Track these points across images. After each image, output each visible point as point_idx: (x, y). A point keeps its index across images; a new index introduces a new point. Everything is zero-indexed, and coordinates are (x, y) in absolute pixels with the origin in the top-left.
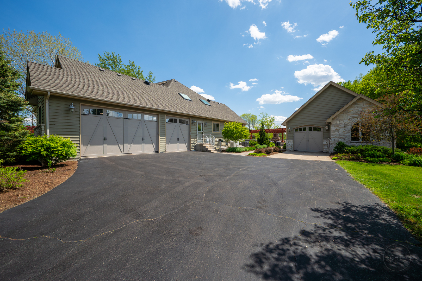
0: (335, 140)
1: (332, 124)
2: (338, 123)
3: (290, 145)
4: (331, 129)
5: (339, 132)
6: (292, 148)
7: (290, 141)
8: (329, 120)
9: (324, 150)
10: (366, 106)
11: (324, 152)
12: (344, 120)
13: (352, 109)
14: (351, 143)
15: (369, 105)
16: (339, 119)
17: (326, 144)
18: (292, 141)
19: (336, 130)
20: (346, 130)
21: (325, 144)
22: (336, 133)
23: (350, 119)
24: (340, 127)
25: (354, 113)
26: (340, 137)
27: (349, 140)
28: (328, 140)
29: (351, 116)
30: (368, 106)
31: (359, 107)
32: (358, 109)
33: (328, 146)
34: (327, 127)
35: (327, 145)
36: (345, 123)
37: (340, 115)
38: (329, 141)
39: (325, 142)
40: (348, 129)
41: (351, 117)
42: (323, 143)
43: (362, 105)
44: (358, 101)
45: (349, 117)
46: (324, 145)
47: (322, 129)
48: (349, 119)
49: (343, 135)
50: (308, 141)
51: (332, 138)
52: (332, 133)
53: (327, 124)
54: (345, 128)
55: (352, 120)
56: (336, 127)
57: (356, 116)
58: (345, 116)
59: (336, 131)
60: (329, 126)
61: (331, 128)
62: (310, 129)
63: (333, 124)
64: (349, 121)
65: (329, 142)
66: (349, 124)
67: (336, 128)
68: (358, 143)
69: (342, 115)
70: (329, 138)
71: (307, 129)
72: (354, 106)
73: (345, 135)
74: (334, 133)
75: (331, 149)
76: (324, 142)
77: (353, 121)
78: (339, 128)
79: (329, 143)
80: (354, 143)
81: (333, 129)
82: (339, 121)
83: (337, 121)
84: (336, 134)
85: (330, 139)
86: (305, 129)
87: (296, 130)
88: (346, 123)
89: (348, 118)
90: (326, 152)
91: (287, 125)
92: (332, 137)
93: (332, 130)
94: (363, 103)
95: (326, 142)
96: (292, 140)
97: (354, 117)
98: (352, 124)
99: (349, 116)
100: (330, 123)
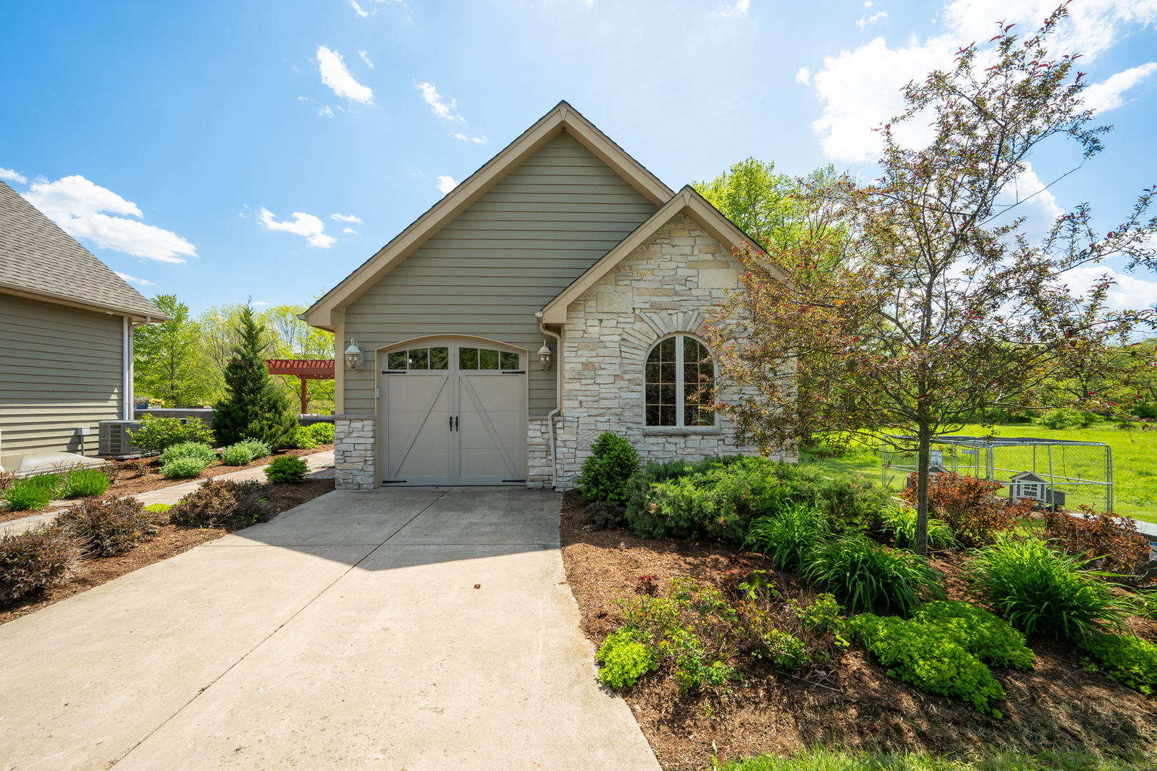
0: (581, 419)
1: (568, 334)
2: (594, 331)
3: (354, 453)
4: (563, 363)
5: (598, 381)
6: (371, 469)
7: (359, 424)
8: (556, 314)
9: (532, 472)
10: (703, 257)
11: (530, 484)
12: (620, 320)
13: (648, 267)
14: (645, 436)
15: (713, 254)
16: (600, 309)
17: (540, 440)
18: (368, 425)
19: (586, 366)
20: (626, 372)
21: (536, 441)
22: (583, 382)
23: (642, 315)
24: (601, 351)
25: (658, 285)
26: (604, 403)
27: (639, 420)
28: (550, 422)
29: (647, 299)
30: (709, 257)
31: (679, 258)
32: (674, 265)
33: (548, 452)
34: (544, 350)
35: (543, 447)
36: (620, 331)
37: (602, 289)
38: (554, 425)
39: (535, 432)
40: (633, 367)
41: (647, 306)
42: (526, 436)
43: (688, 250)
44: (673, 226)
45: (640, 302)
46: (531, 448)
47: (523, 364)
48: (637, 311)
49: (612, 395)
50: (454, 423)
51: (566, 413)
52: (567, 386)
53: (546, 332)
54: (625, 361)
55: (650, 318)
56: (586, 353)
57: (664, 299)
58: (624, 298)
59: (586, 372)
60: (552, 345)
61: (566, 354)
62: (469, 360)
63: (573, 334)
64: (638, 326)
65: (555, 432)
66: (637, 342)
67: (585, 355)
68: (671, 435)
69: (611, 288)
70: (554, 412)
71: (454, 358)
72: (656, 248)
73: (624, 395)
74: (577, 386)
75: (560, 473)
76: (531, 433)
77: (654, 327)
78: (597, 356)
79: (555, 439)
80: (656, 435)
81: (570, 361)
82: (597, 322)
83: (589, 323)
84: (584, 388)
85: (559, 414)
86: (438, 359)
87: (396, 362)
88: (625, 336)
89: (634, 309)
90: (540, 484)
91: (342, 327)
92: (568, 406)
93: (567, 367)
94: (690, 241)
95: (540, 434)
96: (370, 422)
97: (656, 308)
98: (649, 341)
99: (637, 299)
100: (558, 329)
